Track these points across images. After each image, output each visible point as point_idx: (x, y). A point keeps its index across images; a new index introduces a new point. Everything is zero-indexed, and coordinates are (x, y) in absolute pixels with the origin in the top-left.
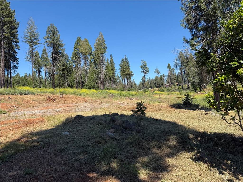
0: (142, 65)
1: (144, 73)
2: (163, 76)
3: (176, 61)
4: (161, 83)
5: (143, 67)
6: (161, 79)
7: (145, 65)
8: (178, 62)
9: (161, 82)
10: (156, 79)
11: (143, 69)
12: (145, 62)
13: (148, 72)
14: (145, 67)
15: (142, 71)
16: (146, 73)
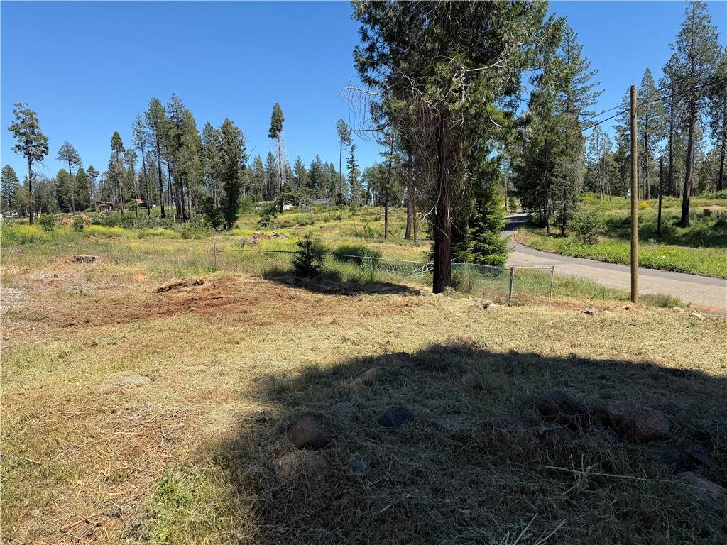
0: (19, 122)
1: (28, 154)
2: (87, 173)
3: (141, 126)
4: (81, 197)
5: (22, 131)
6: (83, 180)
7: (32, 126)
8: (146, 130)
9: (82, 193)
10: (62, 182)
11: (24, 139)
12: (30, 114)
13: (43, 152)
14: (33, 133)
15: (17, 146)
16: (39, 157)
